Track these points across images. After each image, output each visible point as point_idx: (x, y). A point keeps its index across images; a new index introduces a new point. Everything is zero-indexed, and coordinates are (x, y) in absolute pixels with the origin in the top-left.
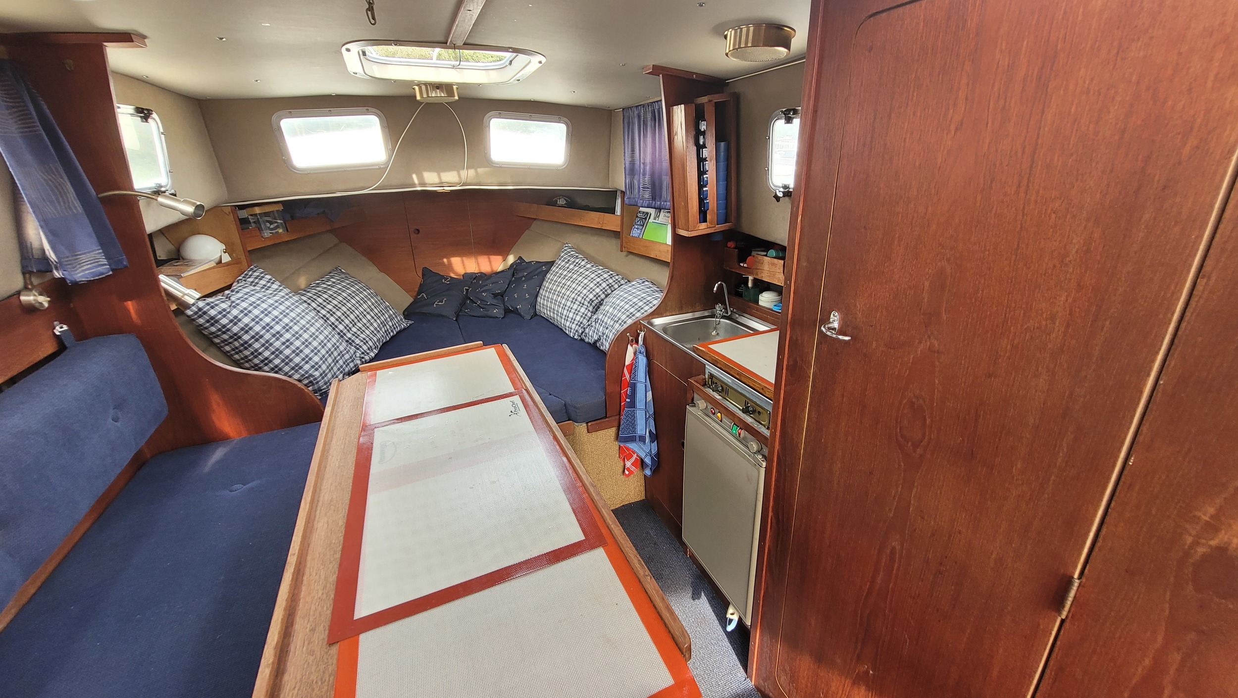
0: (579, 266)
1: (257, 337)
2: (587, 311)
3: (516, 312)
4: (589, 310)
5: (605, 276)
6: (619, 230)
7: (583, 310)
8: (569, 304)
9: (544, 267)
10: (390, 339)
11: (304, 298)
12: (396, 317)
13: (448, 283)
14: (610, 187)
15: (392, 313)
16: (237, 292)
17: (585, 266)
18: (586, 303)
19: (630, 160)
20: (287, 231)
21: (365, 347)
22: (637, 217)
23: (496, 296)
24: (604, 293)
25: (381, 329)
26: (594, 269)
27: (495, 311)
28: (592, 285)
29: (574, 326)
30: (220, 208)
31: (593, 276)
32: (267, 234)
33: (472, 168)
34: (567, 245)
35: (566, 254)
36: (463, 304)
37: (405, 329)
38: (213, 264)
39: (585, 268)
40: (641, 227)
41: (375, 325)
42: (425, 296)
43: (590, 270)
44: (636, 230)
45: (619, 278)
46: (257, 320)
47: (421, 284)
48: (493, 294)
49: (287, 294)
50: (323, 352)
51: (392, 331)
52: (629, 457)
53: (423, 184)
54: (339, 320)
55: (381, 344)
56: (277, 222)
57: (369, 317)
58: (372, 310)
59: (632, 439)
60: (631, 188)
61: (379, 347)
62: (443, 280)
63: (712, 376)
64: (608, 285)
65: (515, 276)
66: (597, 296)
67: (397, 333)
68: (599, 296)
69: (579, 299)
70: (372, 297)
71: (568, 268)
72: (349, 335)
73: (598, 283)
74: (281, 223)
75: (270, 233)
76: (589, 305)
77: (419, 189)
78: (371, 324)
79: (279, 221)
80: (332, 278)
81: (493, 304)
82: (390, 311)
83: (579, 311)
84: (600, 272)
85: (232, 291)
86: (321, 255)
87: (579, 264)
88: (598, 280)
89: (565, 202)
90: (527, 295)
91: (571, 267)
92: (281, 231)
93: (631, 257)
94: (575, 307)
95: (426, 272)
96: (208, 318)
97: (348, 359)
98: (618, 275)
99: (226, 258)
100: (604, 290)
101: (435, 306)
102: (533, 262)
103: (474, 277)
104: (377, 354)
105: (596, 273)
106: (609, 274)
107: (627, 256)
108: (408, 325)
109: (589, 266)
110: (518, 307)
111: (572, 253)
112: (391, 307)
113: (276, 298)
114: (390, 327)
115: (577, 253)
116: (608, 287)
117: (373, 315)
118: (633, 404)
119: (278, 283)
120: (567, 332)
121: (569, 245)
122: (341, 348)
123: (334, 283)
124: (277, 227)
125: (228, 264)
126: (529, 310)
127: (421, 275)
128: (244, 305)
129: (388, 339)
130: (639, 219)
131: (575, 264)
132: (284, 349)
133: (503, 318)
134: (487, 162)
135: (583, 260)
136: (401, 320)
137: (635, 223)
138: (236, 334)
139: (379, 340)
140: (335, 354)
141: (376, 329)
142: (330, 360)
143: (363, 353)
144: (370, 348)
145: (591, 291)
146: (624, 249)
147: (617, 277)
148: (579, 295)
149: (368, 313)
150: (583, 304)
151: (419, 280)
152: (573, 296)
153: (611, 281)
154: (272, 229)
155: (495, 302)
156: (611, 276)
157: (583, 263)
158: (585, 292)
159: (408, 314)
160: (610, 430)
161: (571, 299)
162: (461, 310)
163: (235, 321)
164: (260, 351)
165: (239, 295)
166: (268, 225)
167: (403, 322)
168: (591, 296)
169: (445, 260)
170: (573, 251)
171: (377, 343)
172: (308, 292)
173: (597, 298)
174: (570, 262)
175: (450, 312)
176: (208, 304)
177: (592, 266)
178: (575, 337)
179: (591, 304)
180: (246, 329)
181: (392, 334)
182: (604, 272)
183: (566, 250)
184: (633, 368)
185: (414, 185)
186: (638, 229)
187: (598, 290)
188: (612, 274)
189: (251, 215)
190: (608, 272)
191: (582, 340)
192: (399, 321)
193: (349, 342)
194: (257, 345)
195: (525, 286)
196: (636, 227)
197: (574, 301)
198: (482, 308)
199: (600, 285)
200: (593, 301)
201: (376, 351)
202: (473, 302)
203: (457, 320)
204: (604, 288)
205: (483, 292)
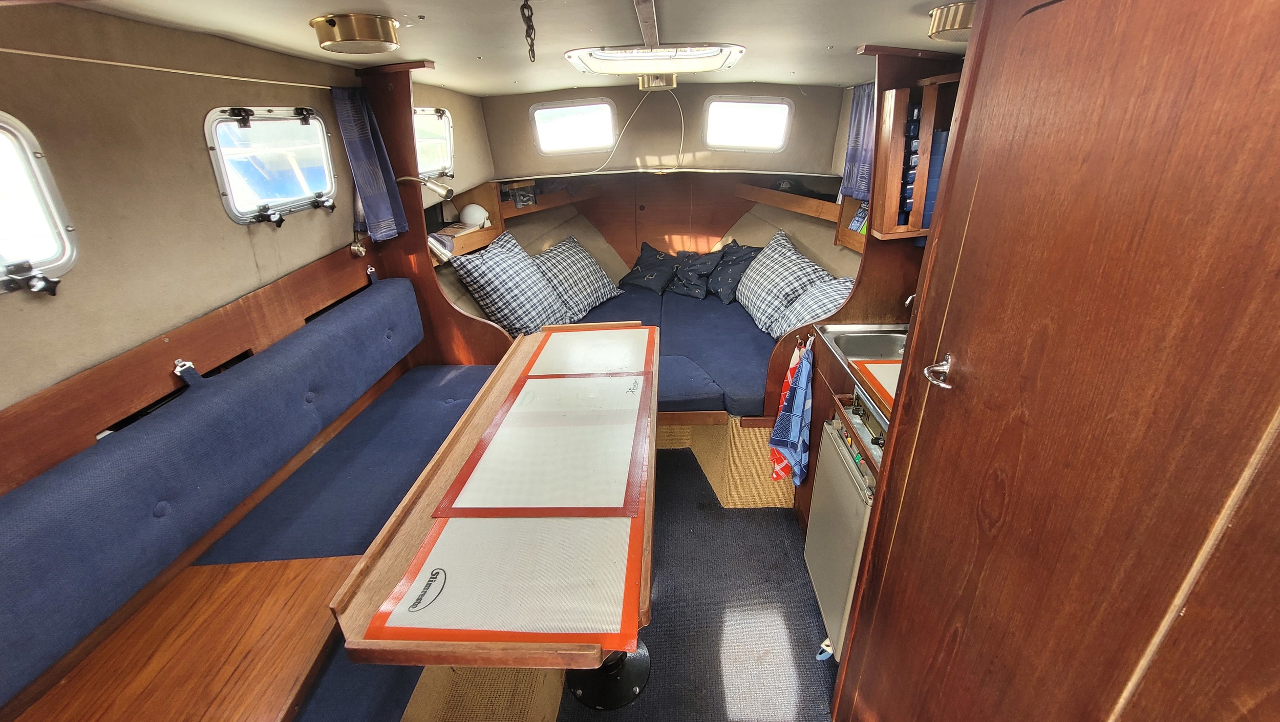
0: (784, 256)
1: (496, 290)
2: (781, 304)
3: (716, 294)
4: (783, 304)
5: (809, 270)
6: (836, 221)
7: (776, 303)
8: (764, 294)
9: (753, 253)
10: (599, 305)
11: (538, 261)
12: (609, 285)
13: (662, 259)
14: (832, 174)
15: (606, 281)
16: (489, 252)
17: (789, 257)
18: (781, 296)
19: (853, 145)
20: (536, 203)
21: (576, 309)
22: (860, 207)
23: (702, 277)
24: (802, 288)
25: (593, 295)
26: (798, 261)
27: (697, 292)
28: (791, 278)
29: (764, 318)
30: (488, 184)
31: (795, 268)
32: (520, 205)
33: (689, 152)
34: (780, 232)
35: (775, 242)
36: (671, 281)
37: (615, 297)
38: (478, 228)
39: (789, 259)
40: (861, 220)
41: (589, 290)
42: (640, 269)
43: (794, 262)
44: (856, 222)
45: (824, 274)
46: (497, 276)
47: (639, 257)
48: (698, 274)
49: (523, 257)
50: (540, 308)
51: (603, 298)
52: (779, 461)
54: (560, 282)
55: (591, 308)
56: (529, 196)
57: (585, 283)
58: (589, 277)
59: (784, 444)
60: (850, 177)
61: (588, 310)
62: (658, 256)
63: (858, 398)
64: (809, 280)
65: (724, 259)
66: (794, 290)
67: (608, 300)
68: (797, 291)
70: (591, 266)
71: (772, 257)
72: (566, 297)
73: (798, 276)
74: (532, 197)
75: (523, 205)
76: (784, 298)
78: (586, 290)
79: (531, 195)
80: (563, 246)
81: (696, 285)
82: (605, 280)
83: (772, 304)
84: (804, 265)
85: (486, 251)
86: (560, 225)
87: (785, 254)
88: (799, 273)
89: (789, 186)
90: (730, 279)
91: (776, 256)
92: (531, 203)
93: (845, 251)
94: (769, 298)
95: (645, 247)
96: (466, 271)
97: (559, 318)
98: (823, 270)
99: (488, 224)
100: (803, 285)
101: (646, 279)
102: (744, 246)
103: (687, 255)
104: (585, 316)
105: (799, 266)
106: (813, 268)
107: (841, 250)
108: (619, 294)
109: (794, 257)
110: (719, 290)
111: (782, 241)
112: (606, 276)
113: (515, 260)
114: (602, 294)
115: (787, 242)
116: (808, 282)
117: (589, 281)
118: (789, 408)
119: (519, 247)
120: (757, 323)
121: (783, 232)
122: (555, 307)
123: (563, 250)
124: (529, 200)
125: (488, 229)
126: (729, 294)
127: (640, 249)
128: (491, 263)
129: (598, 304)
130: (862, 210)
131: (780, 253)
132: (512, 302)
133: (703, 299)
134: (703, 146)
135: (790, 250)
136: (614, 288)
137: (857, 214)
138: (482, 286)
139: (589, 304)
140: (549, 311)
141: (588, 294)
142: (544, 316)
143: (573, 314)
144: (580, 311)
145: (790, 284)
146: (838, 242)
147: (821, 273)
148: (775, 287)
149: (585, 279)
150: (778, 297)
151: (639, 254)
152: (769, 287)
153: (813, 276)
154: (525, 202)
155: (699, 282)
156: (815, 271)
157: (789, 254)
158: (782, 284)
159: (622, 284)
160: (764, 429)
161: (766, 290)
162: (668, 286)
163: (483, 275)
164: (496, 301)
165: (490, 255)
166: (522, 198)
167: (615, 291)
168: (788, 290)
169: (666, 237)
170: (783, 239)
171: (587, 307)
172: (542, 256)
173: (793, 293)
174: (776, 251)
175: (657, 287)
176: (467, 260)
177: (798, 258)
178: (763, 330)
179: (786, 299)
180: (489, 283)
181: (601, 300)
182: (808, 265)
183: (776, 238)
184: (796, 371)
185: (637, 168)
186: (858, 221)
187: (796, 284)
188: (816, 269)
189: (511, 190)
190: (813, 266)
191: (769, 334)
192: (611, 289)
193: (565, 303)
194: (494, 296)
195: (730, 270)
196: (857, 219)
197: (769, 292)
198: (687, 287)
199: (800, 279)
200: (788, 295)
201: (584, 314)
202: (680, 280)
203: (662, 295)
204: (804, 283)
205: (690, 271)
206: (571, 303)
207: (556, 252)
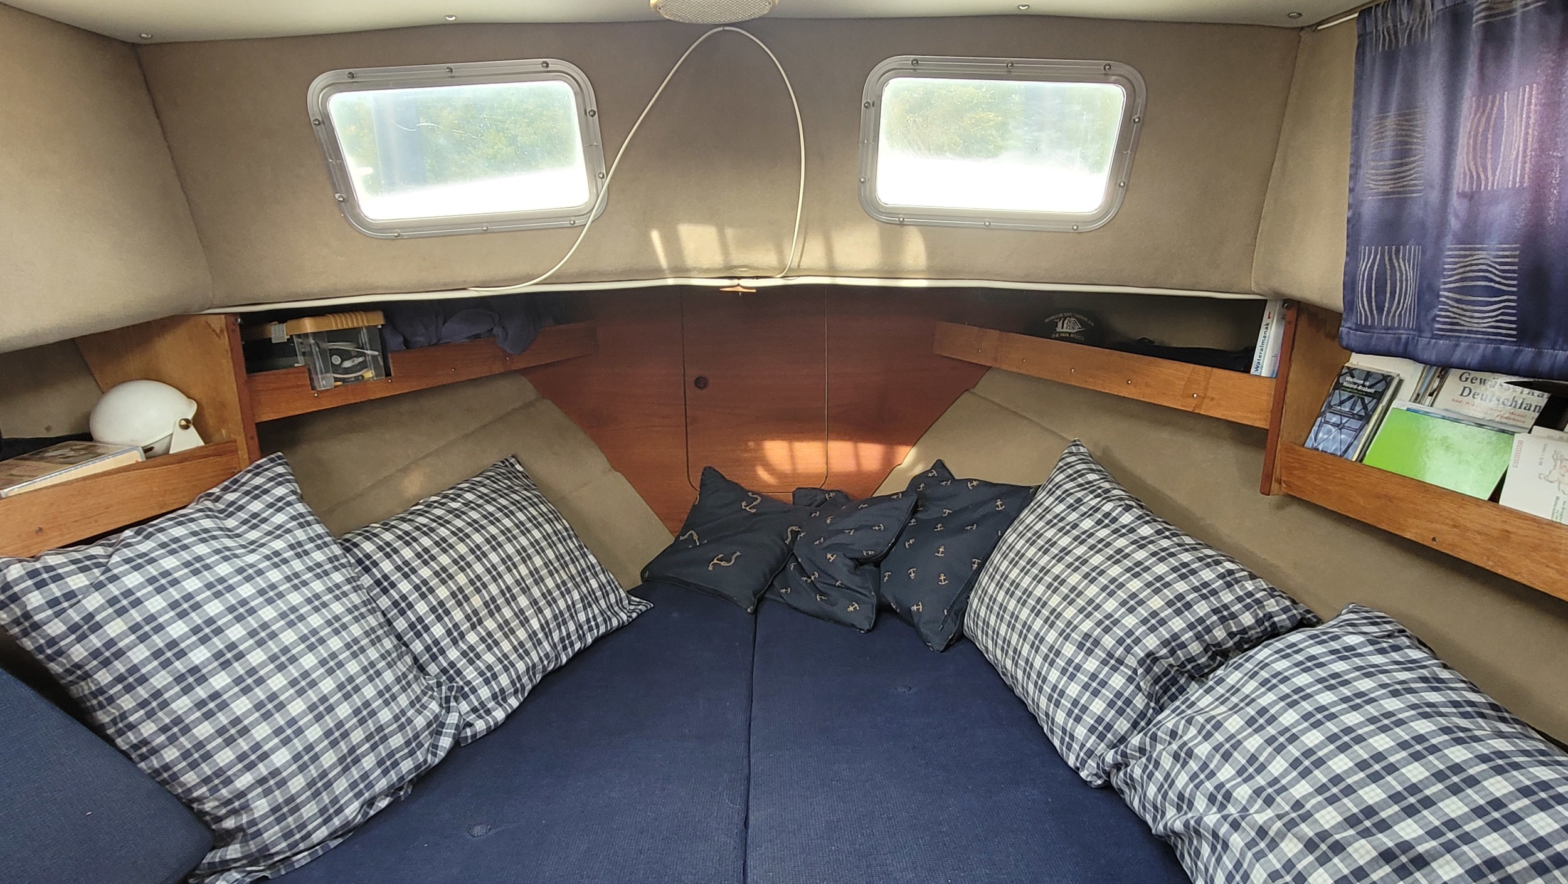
0: (1114, 526)
2: (1132, 687)
3: (906, 617)
4: (1139, 688)
5: (1207, 575)
6: (1263, 424)
7: (1117, 682)
8: (1069, 650)
9: (999, 503)
10: (569, 661)
11: (366, 547)
12: (606, 595)
13: (753, 511)
14: (1254, 289)
15: (596, 585)
17: (1132, 530)
18: (1131, 661)
19: (1387, 189)
20: (388, 374)
21: (485, 693)
22: (1339, 386)
23: (862, 564)
24: (1198, 637)
25: (548, 635)
26: (1165, 543)
27: (851, 609)
29: (1080, 732)
30: (203, 318)
33: (819, 231)
34: (1074, 449)
35: (1071, 478)
36: (778, 570)
37: (622, 628)
38: (137, 456)
39: (1133, 536)
40: (1355, 424)
41: (535, 624)
42: (695, 537)
43: (1152, 548)
44: (1334, 428)
45: (1258, 590)
47: (694, 506)
48: (851, 559)
51: (581, 638)
53: (680, 270)
55: (539, 677)
56: (364, 355)
57: (523, 601)
58: (539, 581)
60: (1381, 290)
61: (529, 687)
62: (744, 504)
64: (1216, 611)
65: (918, 515)
66: (1173, 644)
67: (596, 641)
68: (1183, 646)
69: (1108, 641)
70: (552, 544)
71: (1074, 526)
72: (453, 654)
73: (1180, 597)
74: (373, 357)
75: (336, 380)
76: (1140, 671)
77: (671, 282)
78: (525, 622)
79: (369, 352)
80: (469, 491)
81: (848, 588)
82: (593, 580)
83: (1103, 684)
84: (1186, 557)
86: (466, 436)
87: (1114, 520)
88: (1181, 585)
89: (1077, 327)
90: (942, 578)
91: (1087, 524)
92: (369, 374)
93: (1294, 510)
94: (1091, 665)
95: (711, 479)
98: (1252, 577)
99: (185, 442)
100: (1199, 628)
101: (710, 568)
102: (971, 480)
103: (819, 500)
104: (515, 711)
105: (1173, 562)
107: (1280, 507)
108: (634, 615)
109: (1146, 531)
110: (915, 608)
111: (1091, 477)
112: (598, 569)
114: (579, 626)
115: (1105, 479)
116: (1215, 618)
117: (537, 594)
120: (1056, 743)
121: (1082, 450)
123: (467, 503)
124: (363, 366)
125: (180, 457)
126: (944, 621)
127: (697, 485)
129: (564, 660)
130: (1345, 395)
131: (1099, 516)
133: (868, 631)
134: (868, 208)
135: (1126, 507)
136: (619, 601)
137: (1329, 406)
139: (532, 668)
141: (532, 635)
143: (474, 710)
144: (500, 697)
145: (1153, 622)
146: (1275, 486)
147: (1249, 586)
148: (1107, 630)
149: (526, 590)
150: (1119, 663)
151: (692, 496)
152: (1083, 626)
153: (1227, 597)
154: (347, 371)
155: (855, 582)
156: (1229, 580)
157: (1127, 518)
158: (1130, 621)
159: (649, 583)
161: (1078, 635)
162: (772, 584)
166: (336, 360)
167: (622, 609)
168: (1153, 642)
170: (1092, 471)
171: (525, 679)
173: (1173, 652)
174: (1083, 509)
175: (741, 590)
177: (1158, 532)
178: (1083, 774)
179: (1148, 671)
181: (577, 646)
182: (1200, 559)
183: (1069, 465)
186: (1340, 426)
187: (1177, 624)
188: (1230, 572)
189: (299, 336)
190: (1217, 563)
192: (610, 607)
195: (941, 550)
196: (1335, 419)
197: (1089, 644)
198: (822, 594)
200: (1156, 660)
201: (514, 702)
202: (800, 569)
203: (755, 612)
204: (1201, 621)
205: (832, 548)
206: (470, 673)
207: (439, 512)
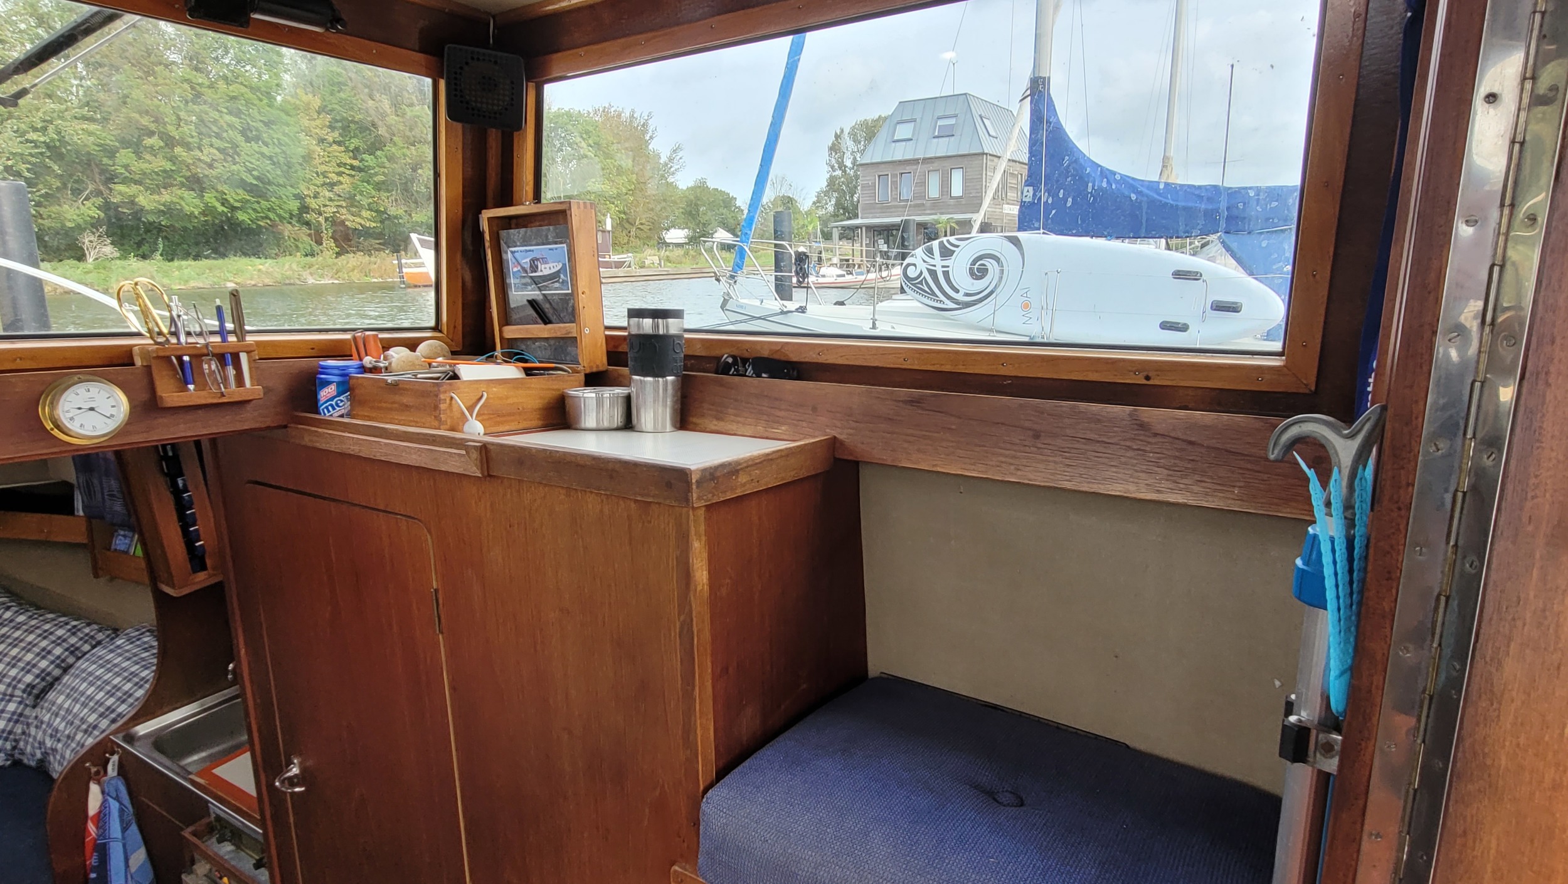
2: (21, 706)
4: (25, 705)
5: (60, 632)
6: (85, 541)
7: (12, 706)
17: (13, 621)
18: (18, 693)
24: (58, 666)
26: (33, 622)
28: (28, 657)
31: (31, 638)
39: (12, 624)
43: (25, 627)
44: (122, 538)
45: (92, 631)
60: (89, 491)
63: (218, 819)
64: (67, 650)
66: (43, 675)
68: (48, 674)
73: (44, 649)
76: (25, 696)
83: (4, 711)
84: (47, 627)
88: (44, 643)
93: (119, 582)
98: (89, 625)
100: (58, 662)
105: (38, 631)
106: (69, 627)
107: (110, 584)
109: (22, 618)
116: (67, 653)
135: (8, 608)
145: (29, 667)
146: (99, 571)
147: (87, 630)
150: (11, 696)
153: (73, 640)
158: (14, 672)
168: (29, 678)
173: (43, 679)
177: (30, 617)
179: (30, 694)
182: (56, 625)
184: (101, 816)
186: (125, 536)
187: (44, 664)
188: (74, 627)
190: (67, 624)
191: (17, 763)
196: (123, 534)
199: (49, 652)
200: (33, 687)
204: (58, 658)
